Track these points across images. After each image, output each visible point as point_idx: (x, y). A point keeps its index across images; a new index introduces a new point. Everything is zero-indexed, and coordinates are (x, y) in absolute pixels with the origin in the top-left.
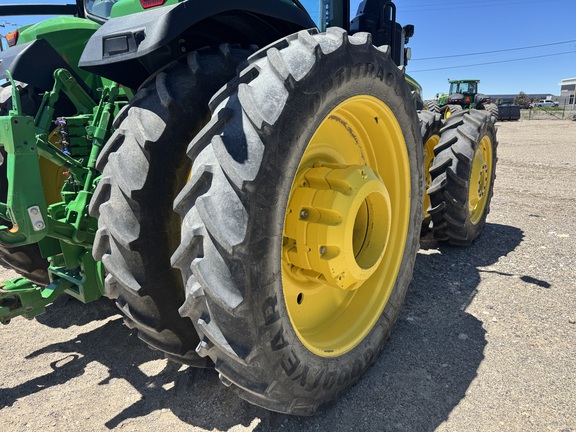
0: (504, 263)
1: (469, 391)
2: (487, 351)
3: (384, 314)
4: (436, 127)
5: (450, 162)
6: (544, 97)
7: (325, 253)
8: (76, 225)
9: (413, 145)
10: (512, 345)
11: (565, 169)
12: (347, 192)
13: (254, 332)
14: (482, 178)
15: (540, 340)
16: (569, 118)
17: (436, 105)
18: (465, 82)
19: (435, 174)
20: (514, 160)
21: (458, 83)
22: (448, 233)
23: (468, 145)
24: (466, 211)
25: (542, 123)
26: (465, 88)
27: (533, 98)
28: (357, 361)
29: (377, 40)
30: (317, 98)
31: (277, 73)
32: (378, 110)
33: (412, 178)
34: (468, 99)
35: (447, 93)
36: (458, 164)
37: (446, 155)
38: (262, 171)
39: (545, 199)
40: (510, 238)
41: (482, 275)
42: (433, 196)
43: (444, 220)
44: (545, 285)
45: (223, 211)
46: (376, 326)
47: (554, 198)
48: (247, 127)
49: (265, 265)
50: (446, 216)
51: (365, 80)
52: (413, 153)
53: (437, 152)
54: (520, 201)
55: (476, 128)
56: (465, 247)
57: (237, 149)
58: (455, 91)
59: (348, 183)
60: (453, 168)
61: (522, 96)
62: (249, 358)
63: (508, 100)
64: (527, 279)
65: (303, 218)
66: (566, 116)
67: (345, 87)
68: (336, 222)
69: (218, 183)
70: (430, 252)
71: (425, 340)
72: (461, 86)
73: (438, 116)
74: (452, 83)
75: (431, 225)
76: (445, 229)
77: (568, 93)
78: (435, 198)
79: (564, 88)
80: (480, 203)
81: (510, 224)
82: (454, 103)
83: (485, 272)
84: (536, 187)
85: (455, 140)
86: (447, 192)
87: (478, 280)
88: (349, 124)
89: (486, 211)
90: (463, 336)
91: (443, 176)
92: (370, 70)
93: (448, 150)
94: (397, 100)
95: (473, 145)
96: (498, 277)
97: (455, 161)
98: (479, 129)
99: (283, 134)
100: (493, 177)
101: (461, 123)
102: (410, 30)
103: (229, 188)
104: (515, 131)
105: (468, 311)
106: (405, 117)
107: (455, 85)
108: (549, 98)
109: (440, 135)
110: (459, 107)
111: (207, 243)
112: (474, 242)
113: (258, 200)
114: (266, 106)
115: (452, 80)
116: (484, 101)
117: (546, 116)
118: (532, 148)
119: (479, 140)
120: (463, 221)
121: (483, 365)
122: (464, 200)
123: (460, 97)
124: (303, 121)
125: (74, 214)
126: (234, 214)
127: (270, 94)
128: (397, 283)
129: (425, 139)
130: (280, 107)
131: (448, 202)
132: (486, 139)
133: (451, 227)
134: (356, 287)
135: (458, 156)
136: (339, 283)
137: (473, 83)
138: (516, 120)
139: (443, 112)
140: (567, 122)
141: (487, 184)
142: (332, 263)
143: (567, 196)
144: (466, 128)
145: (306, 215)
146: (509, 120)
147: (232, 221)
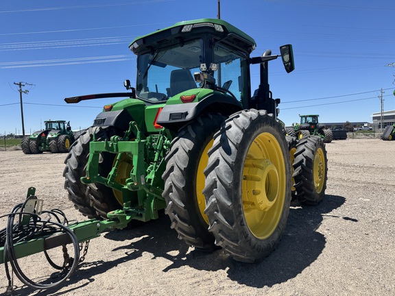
0: (334, 212)
1: (319, 258)
2: (326, 245)
3: (278, 227)
4: (294, 144)
5: (302, 161)
6: (362, 124)
7: (255, 193)
8: (151, 184)
9: (285, 152)
10: (338, 243)
11: (372, 168)
12: (262, 168)
13: (235, 217)
14: (320, 169)
15: (351, 241)
16: (378, 138)
17: (292, 130)
18: (310, 116)
19: (295, 167)
20: (343, 163)
21: (306, 117)
22: (305, 197)
23: (311, 152)
24: (313, 186)
25: (361, 140)
26: (310, 120)
27: (355, 125)
28: (269, 244)
29: (268, 112)
30: (251, 134)
31: (239, 127)
32: (270, 137)
33: (286, 166)
34: (313, 127)
35: (299, 123)
36: (306, 161)
37: (300, 157)
38: (237, 159)
39: (359, 183)
40: (338, 201)
41: (324, 217)
42: (295, 177)
43: (303, 190)
44: (356, 221)
45: (225, 172)
46: (275, 231)
47: (364, 183)
48: (230, 144)
49: (238, 192)
50: (303, 188)
51: (266, 127)
52: (285, 155)
53: (296, 156)
54: (345, 184)
55: (313, 144)
56: (315, 205)
57: (228, 151)
58: (304, 121)
59: (262, 165)
60: (304, 163)
61: (348, 124)
62: (234, 226)
63: (339, 126)
64: (347, 219)
65: (244, 179)
66: (376, 136)
67: (260, 130)
68: (259, 180)
69: (222, 163)
70: (297, 208)
71: (298, 242)
72: (308, 118)
73: (294, 138)
74: (302, 117)
75: (296, 194)
76: (303, 195)
77: (378, 122)
78: (297, 178)
79: (374, 118)
80: (320, 182)
81: (339, 195)
82: (304, 129)
83: (325, 216)
84: (354, 177)
85: (304, 150)
86: (302, 176)
87: (322, 219)
88: (258, 143)
89: (325, 187)
90: (315, 240)
91: (300, 168)
92: (267, 124)
93: (301, 155)
94: (278, 134)
95: (313, 152)
96: (332, 218)
97: (305, 160)
98: (315, 145)
99: (242, 146)
100: (326, 169)
101: (306, 142)
102: (278, 101)
103: (226, 164)
104: (344, 146)
105: (317, 231)
106: (281, 140)
107: (304, 118)
108: (366, 125)
109: (296, 148)
110: (307, 131)
111: (218, 183)
112: (319, 203)
113: (236, 168)
114: (236, 138)
115: (302, 115)
116: (323, 127)
117: (363, 136)
118: (354, 156)
119: (316, 150)
120: (312, 191)
121: (325, 249)
122: (312, 180)
123: (308, 125)
124: (248, 142)
125: (150, 180)
126: (228, 173)
127: (237, 134)
128: (283, 213)
129: (290, 149)
130: (241, 138)
131: (304, 181)
132: (320, 150)
133: (306, 194)
134: (267, 210)
135: (306, 157)
136: (261, 206)
137: (315, 117)
138: (345, 139)
139: (297, 135)
140: (377, 140)
141: (323, 172)
142: (258, 197)
143: (371, 181)
144: (309, 144)
145: (245, 178)
146: (340, 139)
147: (228, 175)
